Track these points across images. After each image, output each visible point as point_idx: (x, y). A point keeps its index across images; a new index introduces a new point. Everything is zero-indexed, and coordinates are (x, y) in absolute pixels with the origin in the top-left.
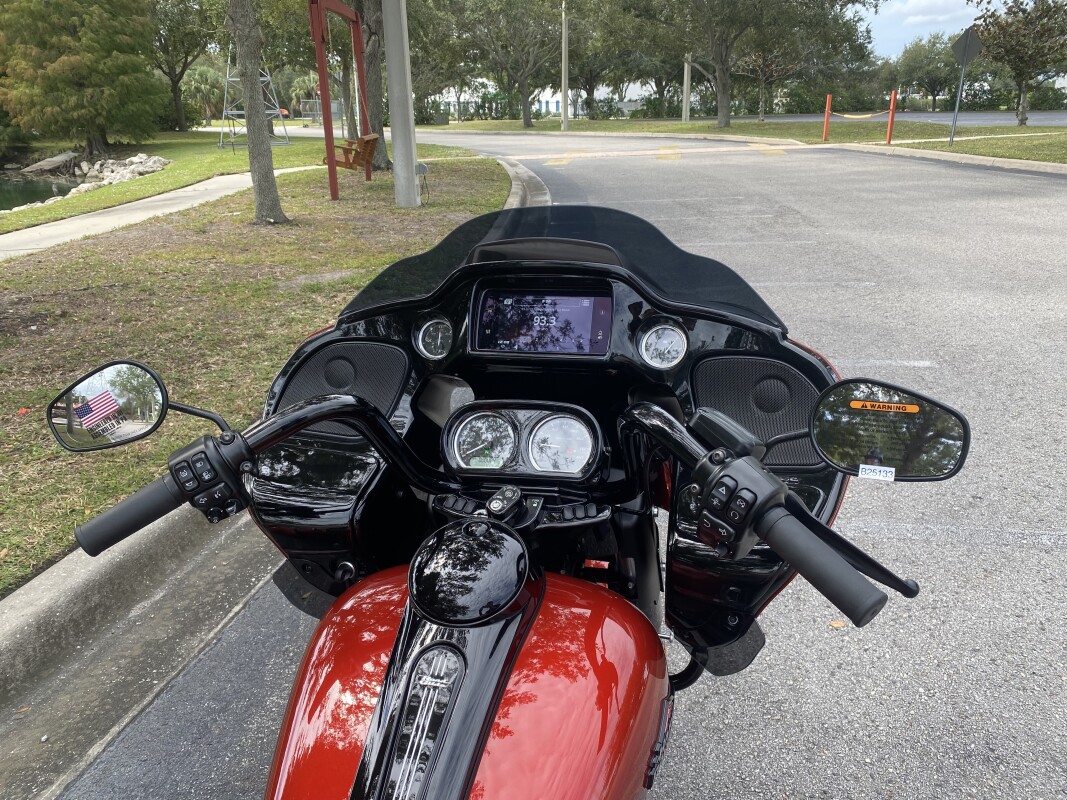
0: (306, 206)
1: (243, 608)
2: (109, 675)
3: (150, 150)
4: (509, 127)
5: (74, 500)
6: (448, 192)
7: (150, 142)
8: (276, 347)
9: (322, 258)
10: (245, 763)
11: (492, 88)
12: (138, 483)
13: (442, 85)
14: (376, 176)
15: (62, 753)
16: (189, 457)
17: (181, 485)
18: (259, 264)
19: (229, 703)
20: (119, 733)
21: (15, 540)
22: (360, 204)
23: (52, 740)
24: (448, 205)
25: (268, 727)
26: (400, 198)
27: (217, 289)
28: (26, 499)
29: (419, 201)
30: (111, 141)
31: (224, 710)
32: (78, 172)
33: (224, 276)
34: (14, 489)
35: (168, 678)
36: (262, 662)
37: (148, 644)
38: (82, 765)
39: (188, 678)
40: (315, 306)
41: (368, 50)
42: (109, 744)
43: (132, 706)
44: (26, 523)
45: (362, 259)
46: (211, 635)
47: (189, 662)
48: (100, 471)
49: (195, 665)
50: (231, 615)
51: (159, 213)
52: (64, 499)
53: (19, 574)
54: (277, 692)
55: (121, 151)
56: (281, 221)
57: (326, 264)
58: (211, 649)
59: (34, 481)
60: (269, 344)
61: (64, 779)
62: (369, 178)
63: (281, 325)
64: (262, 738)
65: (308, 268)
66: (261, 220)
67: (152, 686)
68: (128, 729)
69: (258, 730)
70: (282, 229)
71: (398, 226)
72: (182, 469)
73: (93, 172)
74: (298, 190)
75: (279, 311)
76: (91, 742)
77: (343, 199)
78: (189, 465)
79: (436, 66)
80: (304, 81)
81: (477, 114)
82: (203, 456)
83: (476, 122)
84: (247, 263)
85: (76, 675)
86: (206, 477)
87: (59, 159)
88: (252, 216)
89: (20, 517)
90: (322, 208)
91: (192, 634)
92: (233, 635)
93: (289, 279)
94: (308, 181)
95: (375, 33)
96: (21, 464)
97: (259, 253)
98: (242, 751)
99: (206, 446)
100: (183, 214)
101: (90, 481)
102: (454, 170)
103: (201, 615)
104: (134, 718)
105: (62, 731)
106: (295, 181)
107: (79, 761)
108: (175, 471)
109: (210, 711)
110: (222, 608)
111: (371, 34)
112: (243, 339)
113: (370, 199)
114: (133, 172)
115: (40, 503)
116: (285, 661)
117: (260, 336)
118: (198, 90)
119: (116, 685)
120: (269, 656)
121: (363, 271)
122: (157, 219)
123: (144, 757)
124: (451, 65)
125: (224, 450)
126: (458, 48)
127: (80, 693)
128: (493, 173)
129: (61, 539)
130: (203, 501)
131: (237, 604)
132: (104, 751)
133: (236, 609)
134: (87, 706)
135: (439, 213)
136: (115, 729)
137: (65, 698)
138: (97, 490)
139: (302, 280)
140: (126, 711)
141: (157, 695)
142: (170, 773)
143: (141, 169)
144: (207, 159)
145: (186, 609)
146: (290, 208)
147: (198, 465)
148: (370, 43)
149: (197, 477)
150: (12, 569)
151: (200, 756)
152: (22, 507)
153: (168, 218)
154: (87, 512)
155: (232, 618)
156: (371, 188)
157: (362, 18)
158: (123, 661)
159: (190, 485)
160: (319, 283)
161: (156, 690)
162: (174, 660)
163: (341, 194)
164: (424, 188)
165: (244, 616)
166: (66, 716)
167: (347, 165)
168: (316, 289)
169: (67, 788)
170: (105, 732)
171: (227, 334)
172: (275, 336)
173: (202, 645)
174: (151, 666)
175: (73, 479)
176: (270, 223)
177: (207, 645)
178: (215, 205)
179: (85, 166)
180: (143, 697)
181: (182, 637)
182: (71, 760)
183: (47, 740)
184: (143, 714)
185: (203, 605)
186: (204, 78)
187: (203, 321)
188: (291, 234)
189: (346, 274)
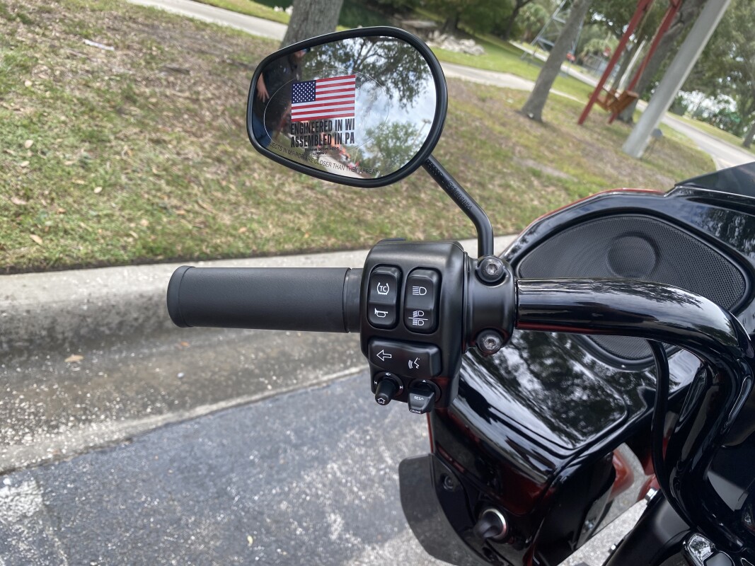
0: (557, 119)
1: (358, 373)
2: (247, 358)
3: (478, 41)
4: (730, 140)
5: (305, 223)
6: (664, 160)
7: (481, 37)
8: (488, 199)
9: (551, 156)
10: (284, 506)
11: (732, 107)
12: (347, 237)
13: (696, 87)
14: (617, 124)
15: (182, 396)
16: (408, 263)
17: (367, 305)
18: (508, 138)
19: (303, 444)
20: (223, 409)
21: (255, 226)
22: (595, 136)
23: (185, 380)
24: (660, 168)
25: (317, 489)
26: (627, 146)
27: (472, 139)
28: (278, 203)
29: (640, 154)
30: (460, 26)
31: (296, 447)
32: (430, 36)
33: (481, 134)
34: (276, 193)
35: (279, 390)
36: (344, 428)
37: (284, 354)
38: (187, 415)
39: (291, 400)
40: (530, 186)
41: (670, 31)
42: (212, 413)
43: (244, 394)
44: (267, 219)
45: (579, 171)
46: (325, 378)
47: (299, 389)
48: (331, 213)
49: (301, 394)
50: (347, 372)
51: (463, 77)
52: (299, 218)
53: (242, 250)
54: (340, 462)
55: (461, 35)
56: (537, 119)
57: (552, 162)
58: (318, 389)
59: (290, 195)
60: (486, 194)
61: (169, 416)
62: (611, 122)
63: (500, 186)
64: (307, 495)
65: (539, 158)
66: (524, 112)
67: (265, 389)
68: (230, 411)
69: (309, 485)
70: (535, 125)
71: (616, 164)
72: (385, 278)
73: (439, 40)
74: (557, 107)
75: (504, 175)
76: (202, 402)
77: (586, 127)
78: (402, 280)
79: (701, 72)
80: (598, 43)
81: (708, 120)
82: (435, 279)
83: (706, 125)
84: (500, 133)
85: (229, 343)
86: (416, 321)
87: (425, 24)
88: (520, 107)
89: (267, 213)
90: (568, 125)
91: (315, 368)
92: (339, 390)
93: (522, 158)
94: (568, 105)
95: (683, 22)
96: (290, 180)
97: (511, 131)
98: (287, 494)
99: (449, 264)
100: (478, 85)
101: (321, 216)
102: (676, 147)
103: (328, 357)
104: (239, 405)
105: (194, 378)
106: (559, 100)
107: (188, 410)
108: (372, 274)
109: (287, 440)
110: (345, 362)
111: (680, 21)
112: (470, 181)
113: (605, 136)
114: (461, 49)
115: (285, 211)
116: (361, 439)
117: (482, 185)
118: (528, 19)
119: (246, 370)
120: (353, 426)
121: (576, 180)
122: (459, 80)
123: (225, 442)
124: (713, 77)
125: (475, 289)
126: (727, 66)
127: (222, 358)
128: (706, 163)
129: (280, 243)
130: (383, 356)
131: (356, 366)
132: (206, 415)
133: (354, 370)
134: (220, 371)
135: (650, 170)
136: (223, 404)
137: (211, 354)
138: (322, 225)
139: (531, 163)
140: (239, 395)
141: (264, 399)
142: (232, 470)
143: (467, 50)
144: (509, 61)
145: (323, 345)
146: (547, 115)
147: (416, 291)
148: (675, 28)
149: (400, 310)
150: (241, 245)
151: (259, 473)
152: (272, 207)
153: (467, 83)
154: (306, 236)
155: (346, 376)
156: (608, 129)
157: (681, 7)
158: (261, 354)
159: (381, 316)
160: (540, 172)
161: (266, 394)
162: (291, 379)
163: (586, 123)
164: (649, 149)
165: (355, 380)
166: (203, 369)
167: (604, 105)
168: (537, 175)
169: (167, 425)
170: (215, 401)
171: (462, 172)
172: (492, 191)
173: (315, 381)
174: (274, 371)
175: (312, 209)
176: (528, 117)
177: (318, 384)
178: (499, 89)
179: (437, 34)
180: (255, 392)
181: (306, 365)
182: (183, 406)
183: (181, 378)
184: (246, 407)
185: (334, 350)
186: (536, 13)
187: (452, 154)
188: (539, 131)
189: (563, 175)
